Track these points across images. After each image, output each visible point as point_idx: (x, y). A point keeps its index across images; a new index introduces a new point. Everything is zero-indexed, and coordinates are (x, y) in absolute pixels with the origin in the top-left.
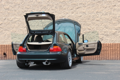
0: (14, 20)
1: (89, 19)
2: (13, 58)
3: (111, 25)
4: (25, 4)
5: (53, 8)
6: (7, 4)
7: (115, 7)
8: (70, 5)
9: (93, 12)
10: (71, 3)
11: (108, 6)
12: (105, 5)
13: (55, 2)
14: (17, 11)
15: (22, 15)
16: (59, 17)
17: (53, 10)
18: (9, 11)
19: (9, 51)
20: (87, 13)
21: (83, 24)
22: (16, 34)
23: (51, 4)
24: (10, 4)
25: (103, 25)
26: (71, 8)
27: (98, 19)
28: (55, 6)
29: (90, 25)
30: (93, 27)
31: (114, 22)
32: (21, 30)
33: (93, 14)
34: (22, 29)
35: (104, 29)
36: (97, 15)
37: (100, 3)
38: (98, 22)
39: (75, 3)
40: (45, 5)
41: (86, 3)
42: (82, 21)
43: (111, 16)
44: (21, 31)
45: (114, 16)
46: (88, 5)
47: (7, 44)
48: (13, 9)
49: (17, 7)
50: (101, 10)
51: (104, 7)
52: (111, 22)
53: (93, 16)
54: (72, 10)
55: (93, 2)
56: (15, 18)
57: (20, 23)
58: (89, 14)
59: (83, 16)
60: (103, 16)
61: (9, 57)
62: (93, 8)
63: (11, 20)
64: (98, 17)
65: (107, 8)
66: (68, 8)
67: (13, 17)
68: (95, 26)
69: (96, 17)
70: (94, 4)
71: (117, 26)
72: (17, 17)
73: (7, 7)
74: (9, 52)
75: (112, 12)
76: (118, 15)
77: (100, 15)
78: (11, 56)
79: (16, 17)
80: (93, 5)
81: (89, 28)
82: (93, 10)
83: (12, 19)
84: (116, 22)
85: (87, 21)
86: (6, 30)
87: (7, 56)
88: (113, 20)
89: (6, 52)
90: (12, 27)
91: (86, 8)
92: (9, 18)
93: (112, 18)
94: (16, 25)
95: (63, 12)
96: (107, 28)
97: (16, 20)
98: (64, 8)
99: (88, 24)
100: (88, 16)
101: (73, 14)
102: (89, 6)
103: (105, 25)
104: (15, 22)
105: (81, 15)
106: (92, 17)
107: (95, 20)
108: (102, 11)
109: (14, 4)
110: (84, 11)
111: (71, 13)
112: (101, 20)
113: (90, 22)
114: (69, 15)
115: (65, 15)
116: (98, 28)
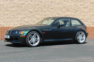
1: (45, 7)
9: (48, 2)
16: (19, 4)
20: (43, 2)
21: (40, 11)
25: (56, 12)
27: (52, 7)
29: (46, 12)
30: (48, 13)
31: (64, 10)
33: (48, 3)
35: (56, 16)
36: (52, 4)
43: (62, 5)
45: (64, 5)
52: (61, 10)
53: (49, 5)
58: (45, 3)
59: (40, 4)
60: (56, 5)
64: (52, 6)
68: (50, 13)
69: (51, 6)
71: (66, 14)
75: (63, 2)
76: (67, 6)
77: (53, 5)
81: (45, 14)
85: (43, 8)
88: (63, 9)
93: (62, 7)
96: (58, 15)
100: (44, 5)
101: (32, 3)
105: (38, 3)
106: (47, 6)
107: (50, 8)
108: (55, 2)
111: (30, 1)
112: (54, 8)
113: (46, 10)
114: (28, 3)
115: (25, 3)
116: (52, 15)
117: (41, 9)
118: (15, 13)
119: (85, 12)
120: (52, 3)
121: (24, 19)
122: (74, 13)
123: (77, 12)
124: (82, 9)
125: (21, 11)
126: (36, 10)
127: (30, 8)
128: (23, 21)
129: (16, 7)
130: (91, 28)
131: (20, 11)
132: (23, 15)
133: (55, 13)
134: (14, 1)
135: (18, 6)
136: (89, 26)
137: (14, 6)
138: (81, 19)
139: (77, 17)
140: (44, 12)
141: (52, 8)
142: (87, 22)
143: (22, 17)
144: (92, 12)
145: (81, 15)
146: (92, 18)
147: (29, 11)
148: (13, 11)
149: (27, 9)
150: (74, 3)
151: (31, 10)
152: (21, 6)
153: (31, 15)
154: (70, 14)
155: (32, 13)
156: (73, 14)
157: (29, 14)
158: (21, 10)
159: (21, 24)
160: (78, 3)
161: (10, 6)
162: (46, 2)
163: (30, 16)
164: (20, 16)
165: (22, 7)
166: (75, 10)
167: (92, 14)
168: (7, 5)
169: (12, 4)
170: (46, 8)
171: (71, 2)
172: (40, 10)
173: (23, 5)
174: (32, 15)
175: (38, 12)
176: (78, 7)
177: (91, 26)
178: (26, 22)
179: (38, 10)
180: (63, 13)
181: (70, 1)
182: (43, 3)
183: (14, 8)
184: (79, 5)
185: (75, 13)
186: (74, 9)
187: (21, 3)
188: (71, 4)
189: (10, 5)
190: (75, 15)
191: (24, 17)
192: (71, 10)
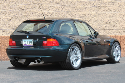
3: (75, 10)
21: (38, 8)
25: (64, 9)
29: (48, 10)
30: (51, 12)
35: (66, 16)
52: (74, 6)
68: (54, 11)
81: (46, 13)
84: (81, 7)
85: (43, 2)
88: (76, 4)
96: (69, 15)
99: (45, 8)
103: (67, 10)
107: (55, 2)
112: (62, 3)
113: (48, 5)
116: (58, 14)
119: (113, 11)
121: (10, 22)
122: (95, 13)
123: (99, 11)
124: (108, 6)
126: (31, 6)
127: (20, 2)
128: (8, 25)
130: (122, 39)
131: (3, 8)
132: (8, 13)
133: (63, 12)
136: (119, 35)
138: (107, 22)
139: (99, 18)
140: (45, 10)
141: (59, 3)
142: (115, 28)
143: (6, 18)
144: (123, 10)
145: (105, 15)
146: (124, 21)
147: (18, 7)
149: (14, 3)
151: (22, 6)
153: (22, 14)
154: (89, 13)
155: (24, 11)
156: (94, 14)
157: (18, 13)
159: (4, 31)
163: (20, 16)
167: (123, 13)
170: (48, 2)
174: (25, 14)
175: (35, 10)
177: (122, 35)
178: (13, 27)
179: (35, 5)
180: (76, 11)
185: (96, 12)
190: (96, 14)
191: (10, 18)
192: (89, 6)
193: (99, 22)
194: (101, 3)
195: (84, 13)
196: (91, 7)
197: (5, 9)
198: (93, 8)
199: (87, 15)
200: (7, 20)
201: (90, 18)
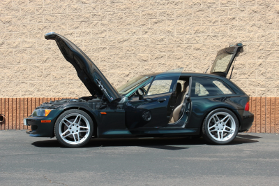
0: (22, 47)
1: (179, 46)
2: (18, 127)
4: (45, 12)
5: (105, 21)
6: (6, 12)
7: (235, 23)
8: (141, 15)
9: (188, 31)
10: (143, 11)
11: (219, 19)
12: (213, 17)
13: (109, 10)
14: (29, 27)
15: (38, 36)
16: (116, 41)
17: (103, 25)
18: (11, 27)
19: (11, 111)
20: (175, 33)
21: (167, 57)
22: (26, 76)
23: (99, 13)
24: (14, 12)
25: (208, 58)
26: (141, 23)
27: (197, 46)
28: (108, 17)
29: (182, 59)
30: (187, 63)
32: (36, 67)
33: (188, 36)
34: (37, 65)
36: (197, 39)
37: (202, 13)
38: (197, 53)
39: (151, 12)
40: (87, 16)
41: (175, 12)
42: (164, 49)
43: (225, 39)
44: (37, 70)
45: (230, 40)
46: (178, 16)
47: (7, 97)
48: (19, 23)
49: (28, 17)
50: (204, 27)
51: (210, 22)
53: (189, 40)
54: (144, 27)
55: (189, 10)
56: (24, 42)
57: (34, 52)
58: (181, 36)
59: (167, 40)
60: (208, 41)
61: (10, 124)
62: (189, 23)
63: (15, 45)
64: (197, 43)
65: (217, 24)
66: (137, 23)
67: (19, 40)
68: (191, 61)
69: (195, 42)
70: (191, 14)
72: (28, 40)
73: (7, 18)
74: (10, 114)
75: (228, 31)
77: (202, 38)
78: (14, 123)
79: (26, 40)
80: (188, 17)
81: (179, 64)
82: (188, 27)
83: (17, 43)
85: (175, 49)
86: (5, 66)
87: (7, 123)
89: (3, 113)
90: (18, 61)
91: (174, 22)
92: (10, 41)
93: (226, 44)
94: (26, 57)
95: (124, 30)
97: (27, 45)
98: (128, 21)
99: (178, 57)
100: (178, 40)
101: (146, 36)
102: (179, 19)
104: (24, 50)
105: (162, 37)
106: (185, 42)
107: (193, 47)
108: (206, 31)
109: (21, 13)
110: (169, 29)
111: (141, 33)
112: (204, 48)
113: (182, 53)
114: (137, 37)
115: (129, 37)
116: (198, 66)
117: (169, 53)
118: (105, 63)
120: (199, 35)
122: (260, 61)
123: (269, 58)
125: (121, 58)
126: (156, 55)
127: (141, 51)
129: (108, 48)
131: (118, 60)
132: (124, 67)
133: (206, 61)
134: (103, 35)
135: (112, 47)
137: (103, 46)
139: (269, 69)
141: (199, 49)
143: (121, 73)
147: (138, 57)
148: (100, 60)
149: (133, 52)
150: (261, 32)
151: (144, 56)
152: (120, 45)
153: (144, 67)
154: (249, 62)
155: (146, 63)
156: (259, 63)
157: (139, 65)
158: (120, 56)
160: (272, 31)
161: (95, 48)
162: (182, 32)
164: (118, 71)
165: (121, 48)
166: (262, 52)
168: (87, 44)
169: (99, 41)
170: (182, 48)
171: (251, 29)
172: (167, 54)
173: (125, 43)
174: (147, 67)
175: (162, 61)
176: (271, 43)
179: (162, 54)
181: (248, 27)
182: (173, 36)
183: (103, 52)
184: (276, 36)
185: (264, 60)
186: (261, 48)
187: (119, 37)
188: (252, 33)
189: (94, 44)
190: (263, 64)
191: (127, 73)
192: (251, 51)
193: (269, 75)
194: (272, 45)
195: (242, 62)
196: (253, 53)
197: (120, 61)
198: (257, 53)
199: (247, 66)
200: (123, 76)
201: (253, 69)
